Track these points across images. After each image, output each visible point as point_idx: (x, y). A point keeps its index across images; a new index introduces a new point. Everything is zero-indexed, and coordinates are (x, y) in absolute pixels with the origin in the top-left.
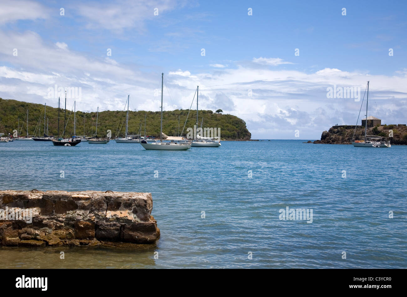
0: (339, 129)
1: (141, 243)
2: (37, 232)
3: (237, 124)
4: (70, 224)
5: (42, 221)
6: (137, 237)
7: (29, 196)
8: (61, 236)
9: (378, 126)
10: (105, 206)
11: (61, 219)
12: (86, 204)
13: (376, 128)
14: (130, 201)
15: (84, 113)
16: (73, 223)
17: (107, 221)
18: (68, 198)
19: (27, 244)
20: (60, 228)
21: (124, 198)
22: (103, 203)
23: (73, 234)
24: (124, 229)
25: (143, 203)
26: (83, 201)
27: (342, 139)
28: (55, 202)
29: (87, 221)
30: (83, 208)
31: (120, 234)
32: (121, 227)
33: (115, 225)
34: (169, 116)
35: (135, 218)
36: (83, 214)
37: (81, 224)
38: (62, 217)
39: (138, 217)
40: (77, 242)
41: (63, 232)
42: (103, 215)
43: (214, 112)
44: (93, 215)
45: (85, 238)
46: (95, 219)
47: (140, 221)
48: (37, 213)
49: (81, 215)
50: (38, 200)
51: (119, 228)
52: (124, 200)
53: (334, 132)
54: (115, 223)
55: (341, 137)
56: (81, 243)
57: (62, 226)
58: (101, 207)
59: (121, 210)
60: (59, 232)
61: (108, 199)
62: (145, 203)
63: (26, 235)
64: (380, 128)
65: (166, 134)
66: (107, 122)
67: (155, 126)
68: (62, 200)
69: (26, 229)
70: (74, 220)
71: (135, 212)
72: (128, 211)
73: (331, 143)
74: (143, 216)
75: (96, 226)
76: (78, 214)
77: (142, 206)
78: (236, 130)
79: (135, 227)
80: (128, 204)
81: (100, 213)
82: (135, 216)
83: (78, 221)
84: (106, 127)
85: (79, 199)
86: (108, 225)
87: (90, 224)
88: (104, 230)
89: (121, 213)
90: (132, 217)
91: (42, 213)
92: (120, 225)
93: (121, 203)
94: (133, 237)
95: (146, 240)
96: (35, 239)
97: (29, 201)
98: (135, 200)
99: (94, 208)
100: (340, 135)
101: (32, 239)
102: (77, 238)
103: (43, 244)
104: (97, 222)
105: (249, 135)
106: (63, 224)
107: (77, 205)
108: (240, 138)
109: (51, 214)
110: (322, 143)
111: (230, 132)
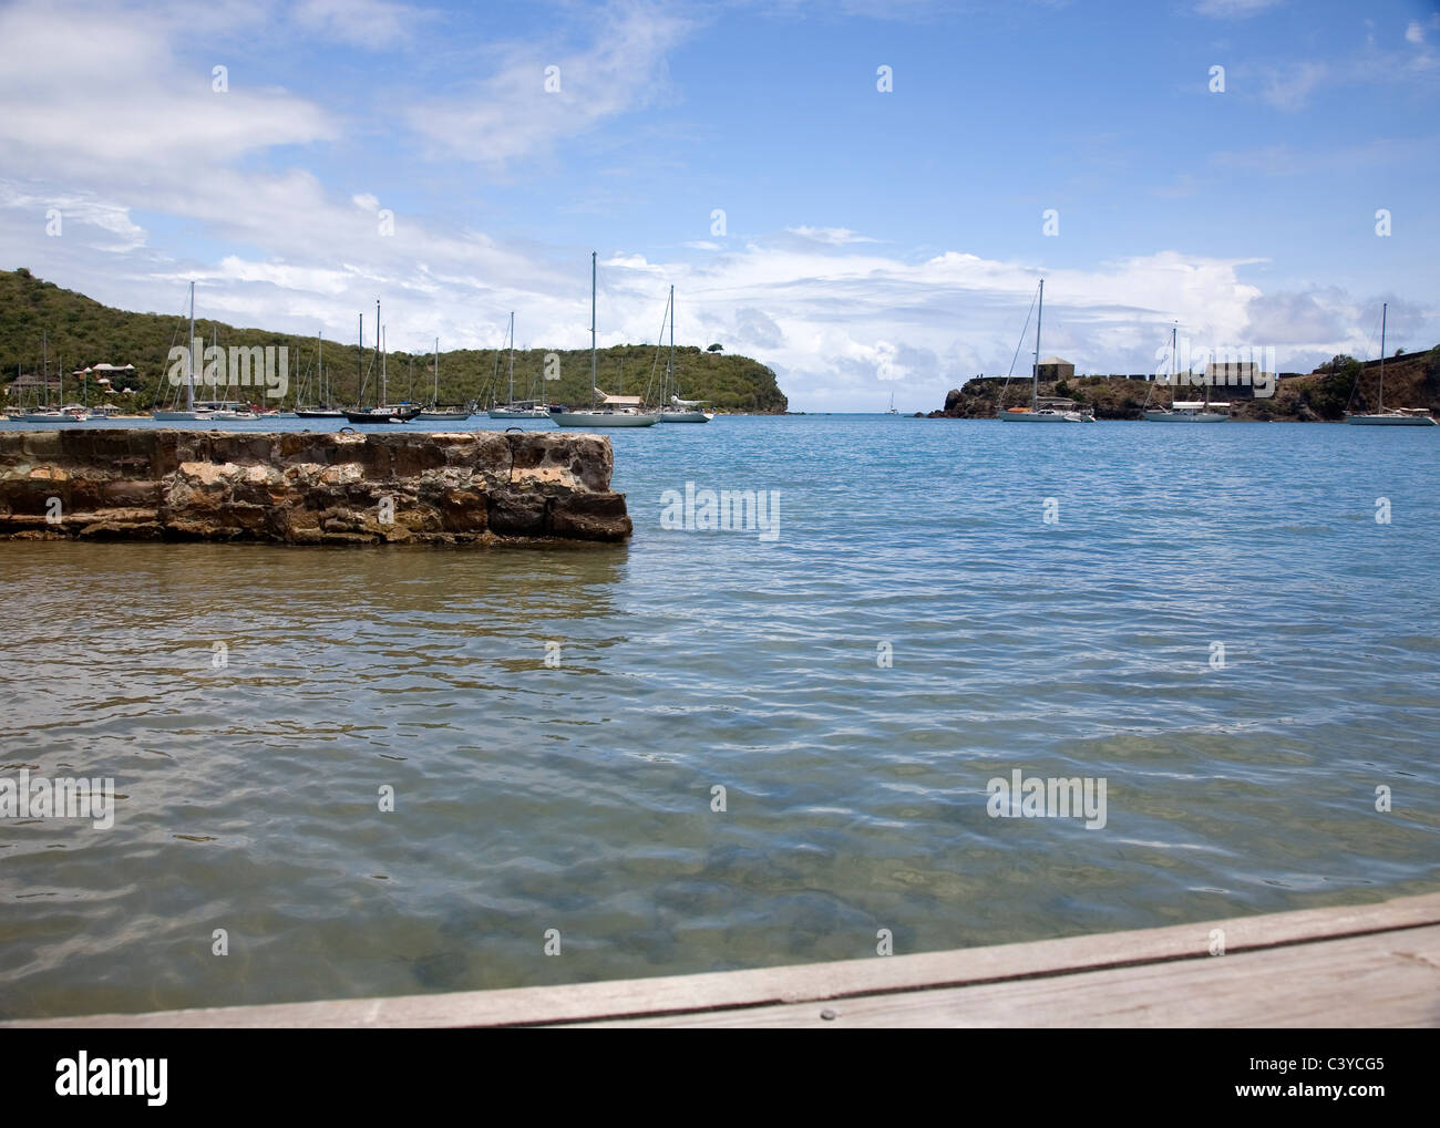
0: (984, 384)
1: (594, 540)
2: (358, 515)
3: (754, 376)
4: (430, 498)
5: (368, 491)
6: (583, 527)
7: (337, 438)
8: (412, 525)
9: (1068, 379)
10: (508, 458)
11: (409, 487)
12: (465, 454)
13: (1064, 382)
14: (565, 445)
15: (411, 356)
16: (437, 497)
17: (513, 491)
18: (423, 440)
19: (340, 539)
20: (409, 506)
21: (552, 438)
22: (504, 451)
23: (439, 520)
24: (552, 509)
25: (594, 450)
26: (457, 447)
27: (992, 407)
28: (394, 449)
29: (468, 490)
30: (459, 462)
31: (543, 519)
32: (546, 504)
33: (532, 499)
34: (602, 360)
35: (578, 483)
36: (459, 475)
37: (456, 498)
38: (412, 483)
39: (585, 481)
40: (450, 537)
41: (416, 516)
42: (504, 477)
43: (704, 349)
44: (481, 477)
45: (465, 529)
46: (485, 486)
47: (588, 491)
48: (358, 475)
49: (454, 479)
50: (358, 445)
51: (541, 505)
52: (551, 443)
53: (973, 393)
54: (531, 494)
55: (988, 403)
56: (457, 539)
57: (411, 502)
58: (499, 459)
59: (544, 466)
60: (407, 515)
61: (515, 442)
62: (598, 450)
63: (335, 522)
64: (1071, 384)
65: (603, 390)
66: (461, 374)
67: (569, 383)
68: (409, 445)
69: (334, 508)
70: (439, 490)
71: (577, 470)
72: (560, 468)
73: (966, 418)
74: (595, 481)
75: (490, 503)
76: (448, 477)
77: (593, 456)
78: (754, 391)
79: (579, 504)
80: (561, 454)
81: (497, 474)
82: (578, 478)
83: (450, 490)
84: (459, 386)
85: (449, 442)
86: (516, 500)
87: (477, 498)
88: (507, 511)
89: (545, 473)
90: (570, 481)
91: (368, 474)
92: (544, 500)
93: (544, 450)
94: (573, 526)
95: (605, 533)
96: (356, 530)
97: (337, 449)
98: (576, 443)
99: (482, 463)
100: (986, 398)
101: (349, 530)
102: (448, 529)
103: (373, 540)
104: (491, 493)
105: (785, 402)
106: (415, 499)
107: (444, 456)
108: (762, 409)
109: (389, 476)
110: (946, 417)
111: (741, 394)
